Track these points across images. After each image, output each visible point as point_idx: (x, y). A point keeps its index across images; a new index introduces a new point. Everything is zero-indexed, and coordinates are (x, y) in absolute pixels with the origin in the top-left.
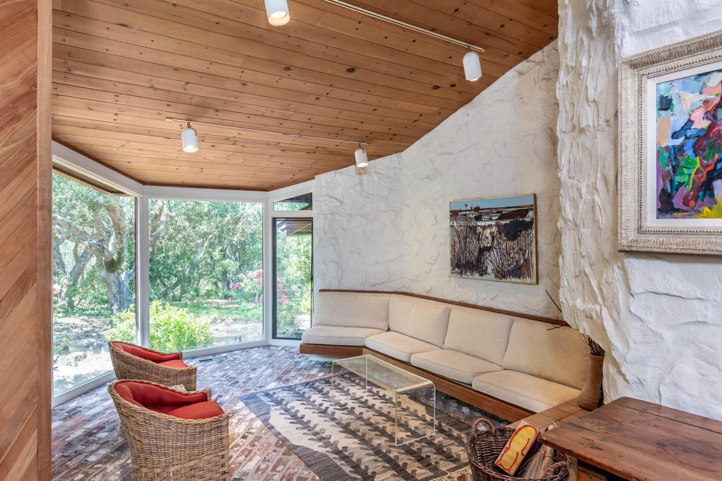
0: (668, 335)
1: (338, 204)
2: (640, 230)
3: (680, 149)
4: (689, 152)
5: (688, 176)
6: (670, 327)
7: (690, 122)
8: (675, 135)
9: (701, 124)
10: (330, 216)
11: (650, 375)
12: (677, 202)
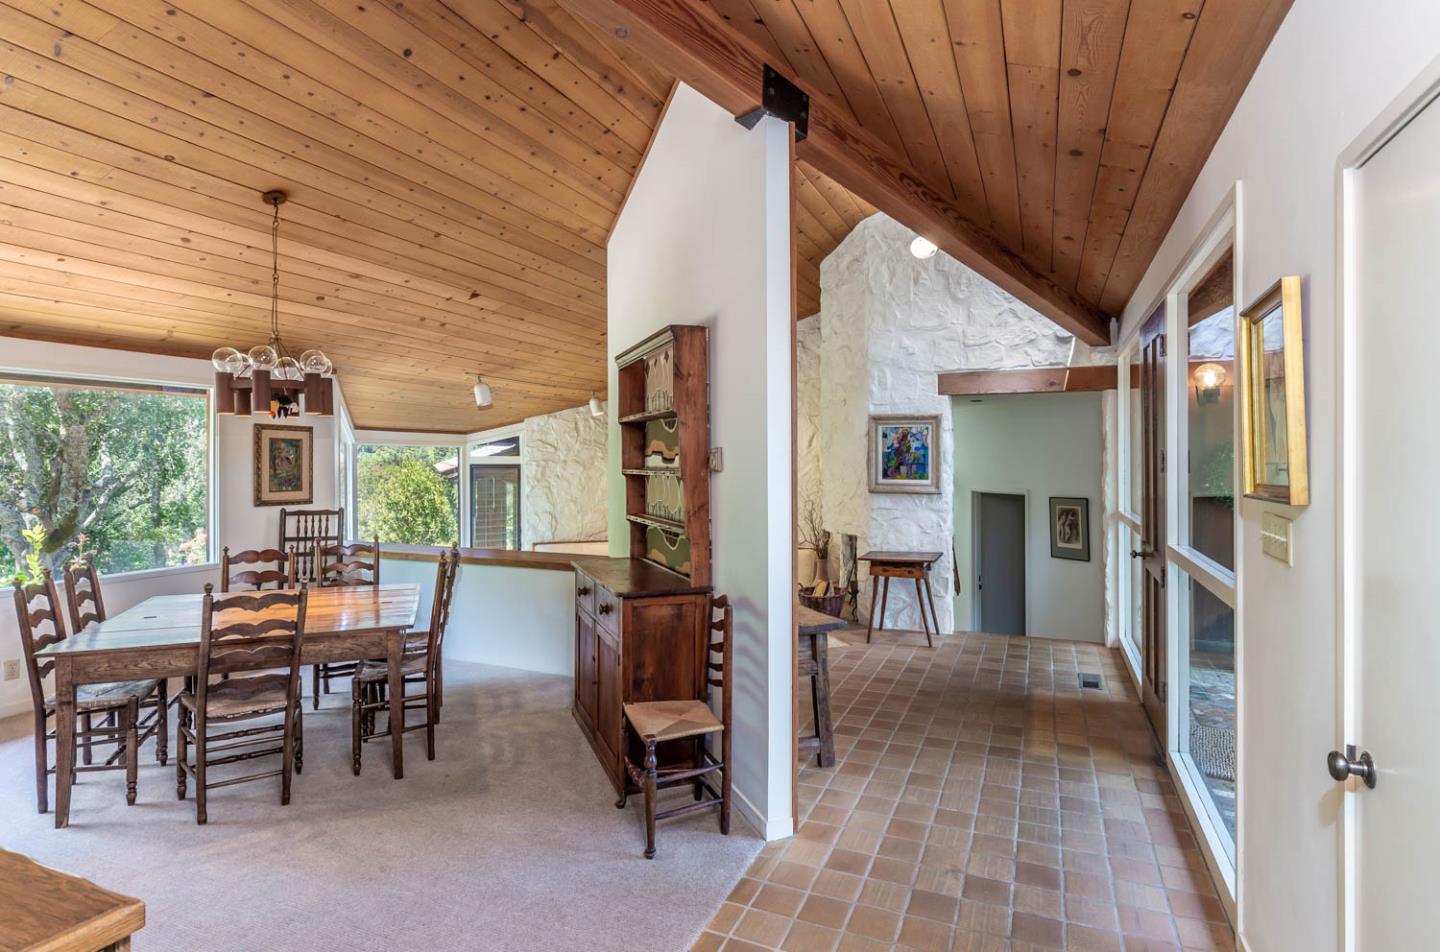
0: (885, 524)
1: (552, 450)
2: (877, 484)
3: (889, 453)
4: (893, 454)
5: (893, 463)
6: (886, 521)
7: (893, 444)
8: (888, 448)
9: (896, 445)
10: (543, 463)
11: (878, 541)
12: (889, 473)
